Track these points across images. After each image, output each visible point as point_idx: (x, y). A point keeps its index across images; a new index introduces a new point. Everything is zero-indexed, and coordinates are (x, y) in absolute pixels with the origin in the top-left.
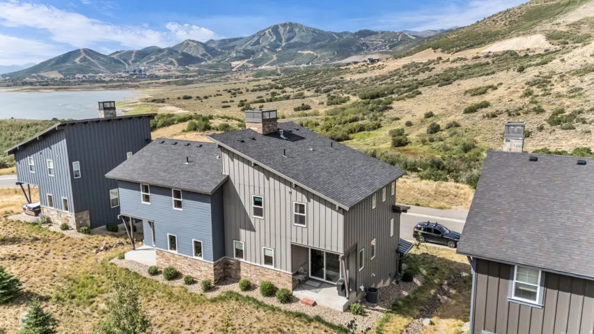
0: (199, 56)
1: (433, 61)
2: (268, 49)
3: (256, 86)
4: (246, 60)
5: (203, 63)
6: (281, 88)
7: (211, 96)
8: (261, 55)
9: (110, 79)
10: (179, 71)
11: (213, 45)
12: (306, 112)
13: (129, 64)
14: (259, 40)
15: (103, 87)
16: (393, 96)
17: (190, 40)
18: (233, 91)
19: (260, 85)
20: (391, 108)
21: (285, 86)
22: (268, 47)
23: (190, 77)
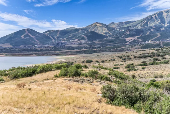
0: (103, 34)
2: (154, 29)
3: (142, 54)
4: (137, 37)
5: (105, 39)
6: (162, 56)
7: (106, 61)
8: (148, 33)
9: (41, 49)
10: (88, 44)
11: (114, 27)
13: (55, 39)
14: (147, 22)
15: (36, 54)
17: (97, 23)
18: (124, 57)
19: (145, 53)
21: (165, 55)
22: (154, 27)
23: (95, 48)
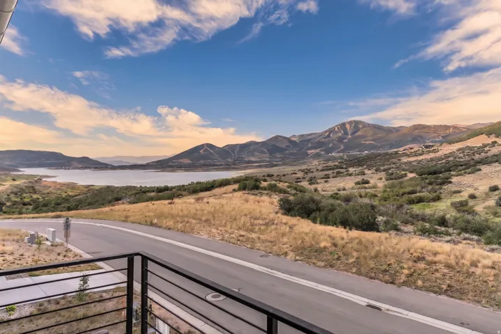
0: (284, 147)
1: (488, 144)
3: (325, 167)
4: (319, 149)
5: (287, 152)
6: (345, 169)
7: (288, 175)
10: (268, 158)
11: (295, 139)
12: (367, 185)
13: (234, 154)
14: (330, 134)
16: (452, 173)
17: (278, 136)
18: (306, 171)
19: (328, 166)
20: (450, 182)
21: (349, 167)
22: (337, 139)
23: (276, 162)
